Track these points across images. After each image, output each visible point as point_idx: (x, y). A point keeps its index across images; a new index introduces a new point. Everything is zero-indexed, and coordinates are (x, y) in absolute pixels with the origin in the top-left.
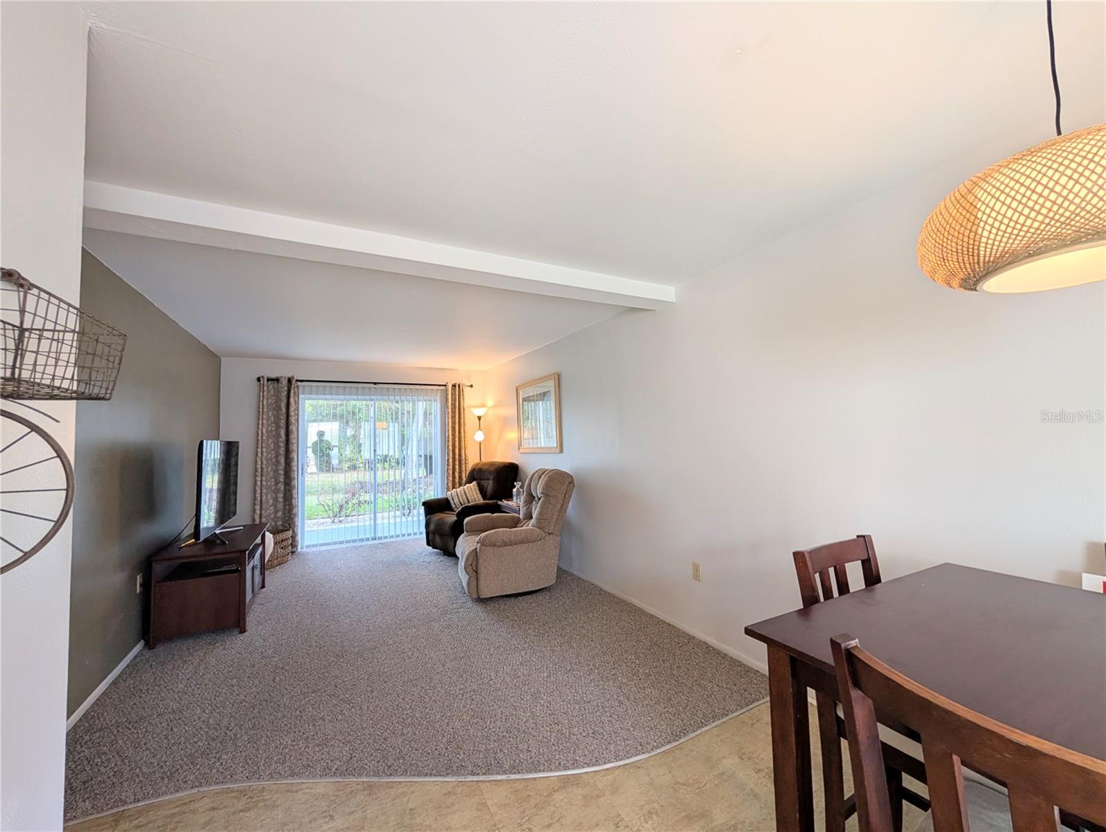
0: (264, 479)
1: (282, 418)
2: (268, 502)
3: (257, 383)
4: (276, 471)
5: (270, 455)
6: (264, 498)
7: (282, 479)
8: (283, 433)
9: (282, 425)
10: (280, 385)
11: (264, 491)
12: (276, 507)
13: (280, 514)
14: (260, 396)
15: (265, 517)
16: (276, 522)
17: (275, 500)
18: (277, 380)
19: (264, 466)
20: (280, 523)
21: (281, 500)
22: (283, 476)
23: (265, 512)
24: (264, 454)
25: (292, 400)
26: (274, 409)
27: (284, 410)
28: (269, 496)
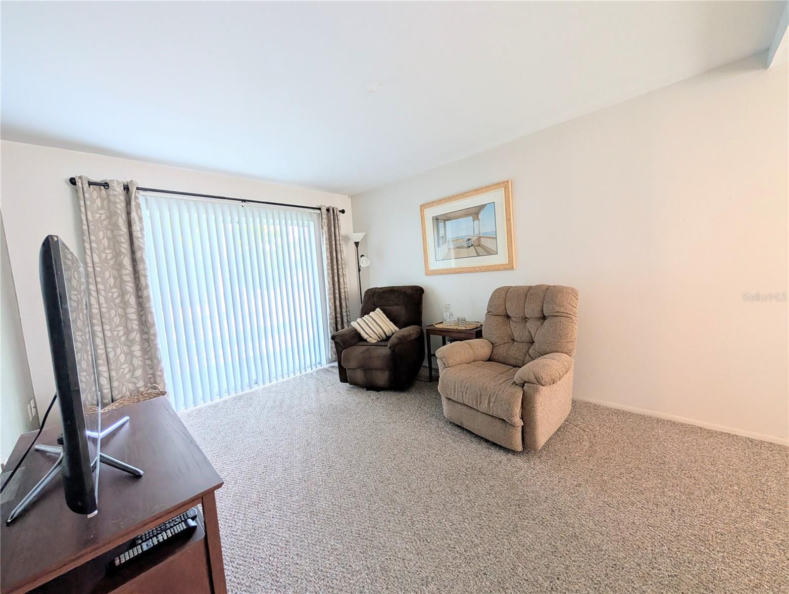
0: (107, 327)
1: (123, 240)
2: (117, 358)
3: (68, 187)
4: (125, 317)
5: (110, 294)
6: (111, 355)
7: (135, 325)
8: (127, 261)
9: (124, 251)
10: (111, 192)
11: (110, 345)
12: (131, 363)
13: (139, 372)
14: (79, 205)
15: (117, 380)
16: (135, 384)
17: (130, 354)
18: (106, 185)
19: (104, 310)
20: (141, 384)
21: (138, 353)
22: (136, 322)
23: (117, 373)
24: (102, 293)
25: (134, 215)
26: (106, 228)
27: (124, 229)
28: (119, 351)
